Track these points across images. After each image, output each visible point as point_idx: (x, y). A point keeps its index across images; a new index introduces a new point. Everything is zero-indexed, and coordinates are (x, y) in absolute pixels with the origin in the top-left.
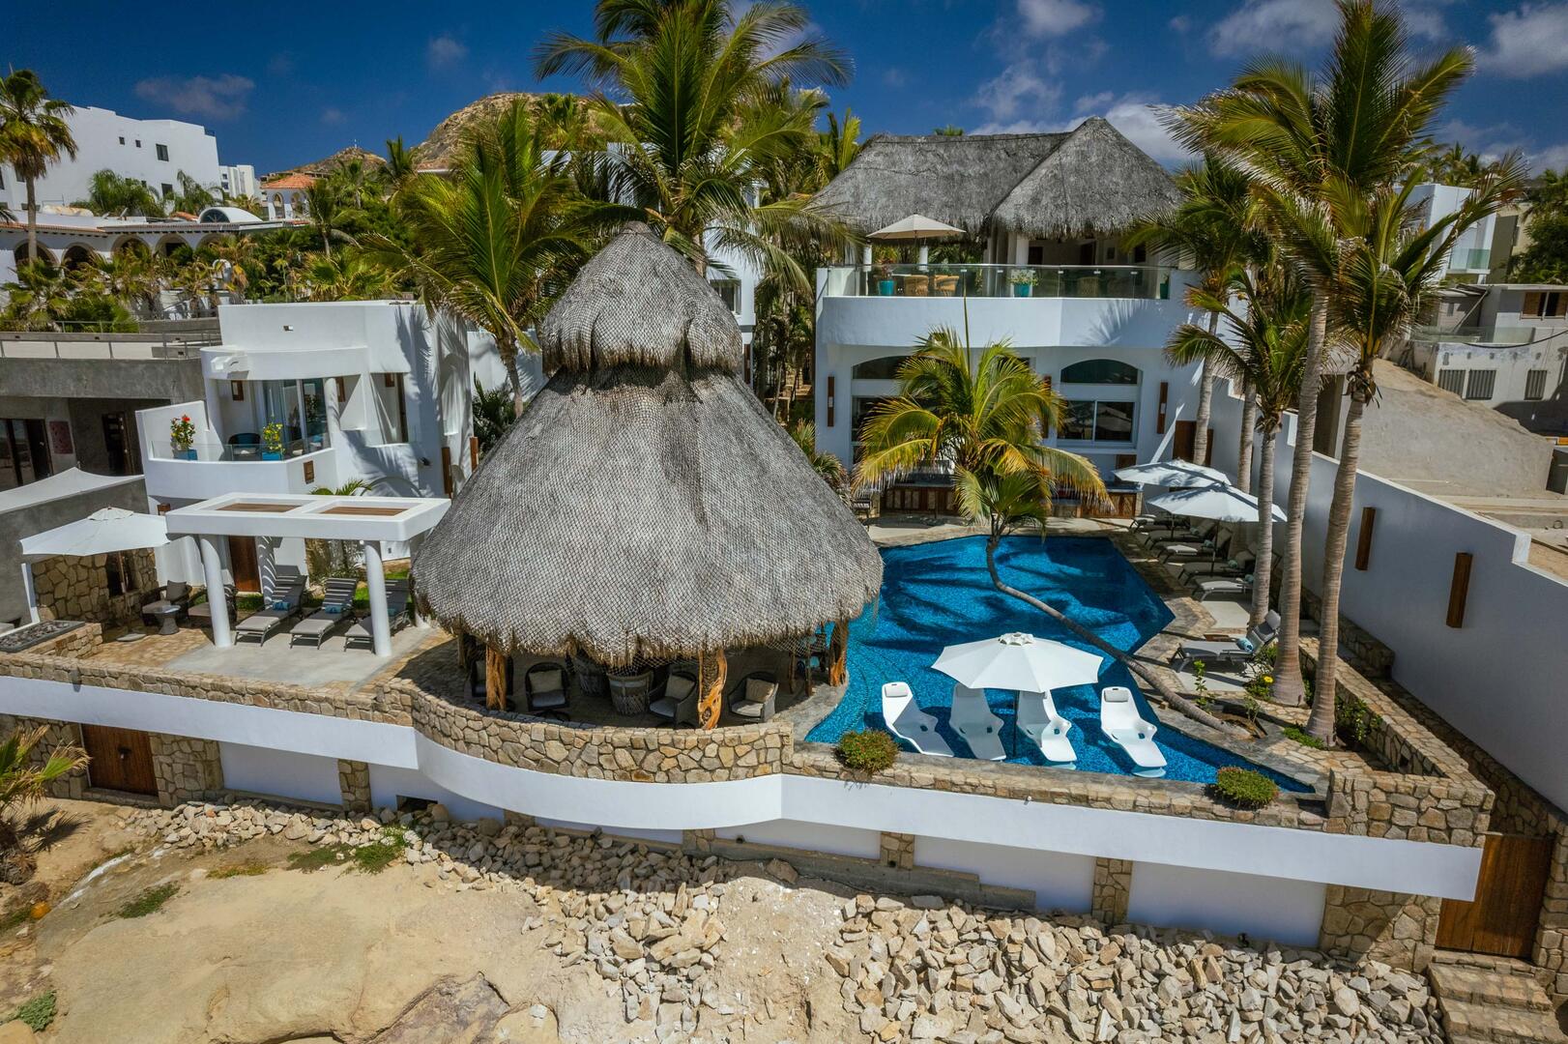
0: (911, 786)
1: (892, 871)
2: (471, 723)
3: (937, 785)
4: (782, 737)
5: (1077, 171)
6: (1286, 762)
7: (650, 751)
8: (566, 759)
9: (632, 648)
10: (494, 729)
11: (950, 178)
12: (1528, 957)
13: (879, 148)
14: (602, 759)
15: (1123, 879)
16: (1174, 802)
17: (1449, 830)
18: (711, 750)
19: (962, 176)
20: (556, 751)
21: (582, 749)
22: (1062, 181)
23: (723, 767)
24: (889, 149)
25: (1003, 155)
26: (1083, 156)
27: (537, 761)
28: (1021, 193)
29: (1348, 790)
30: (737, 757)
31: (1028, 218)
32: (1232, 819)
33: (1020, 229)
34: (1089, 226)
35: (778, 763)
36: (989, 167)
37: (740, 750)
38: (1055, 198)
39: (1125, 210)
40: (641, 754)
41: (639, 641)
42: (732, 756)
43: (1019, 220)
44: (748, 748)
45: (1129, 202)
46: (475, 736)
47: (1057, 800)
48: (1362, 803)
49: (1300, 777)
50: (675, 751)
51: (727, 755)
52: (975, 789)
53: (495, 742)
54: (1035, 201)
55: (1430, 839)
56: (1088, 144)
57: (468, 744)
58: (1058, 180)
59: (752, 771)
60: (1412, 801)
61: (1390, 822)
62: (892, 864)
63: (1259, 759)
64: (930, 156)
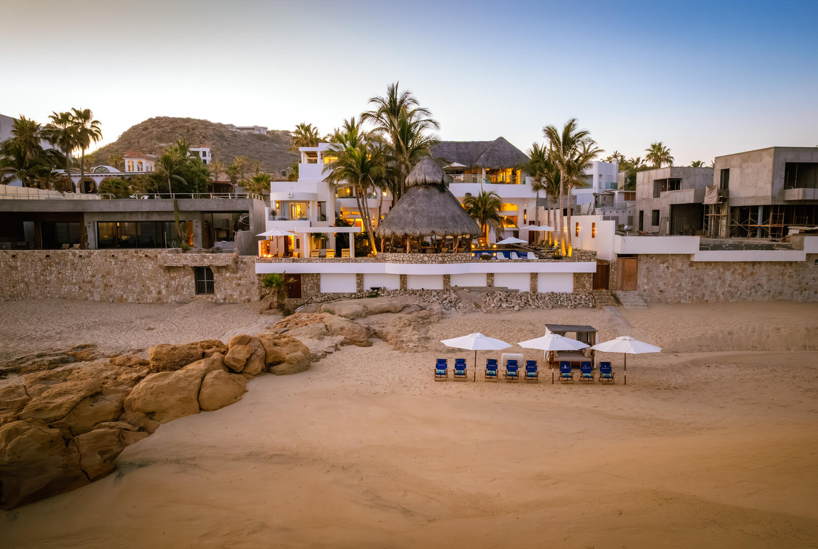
7: (445, 258)
8: (428, 260)
10: (410, 256)
12: (607, 288)
14: (435, 259)
16: (545, 260)
17: (591, 259)
18: (457, 256)
20: (426, 259)
21: (431, 258)
23: (459, 260)
27: (421, 262)
32: (555, 262)
40: (443, 258)
46: (406, 259)
48: (576, 256)
50: (450, 257)
51: (460, 258)
53: (411, 259)
55: (588, 261)
57: (403, 261)
60: (584, 254)
61: (582, 259)
62: (490, 286)
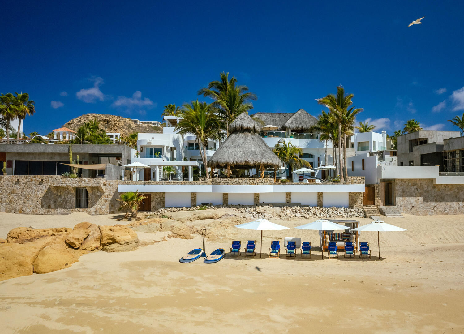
1: (288, 204)
2: (225, 180)
3: (295, 184)
4: (273, 179)
5: (299, 118)
7: (255, 180)
8: (242, 182)
9: (254, 163)
10: (230, 179)
11: (273, 120)
12: (374, 204)
13: (258, 115)
14: (248, 182)
15: (321, 200)
16: (327, 183)
17: (361, 182)
18: (264, 180)
19: (276, 120)
21: (245, 180)
22: (297, 119)
23: (265, 183)
24: (260, 115)
25: (283, 116)
26: (300, 115)
27: (237, 183)
28: (289, 121)
30: (267, 181)
31: (291, 126)
33: (290, 128)
34: (302, 127)
35: (272, 183)
36: (281, 118)
38: (296, 122)
39: (309, 124)
41: (255, 162)
43: (289, 126)
45: (309, 123)
46: (226, 181)
47: (312, 184)
48: (350, 180)
50: (259, 180)
54: (292, 123)
55: (359, 184)
56: (301, 113)
58: (296, 119)
59: (269, 184)
60: (356, 179)
61: (354, 182)
64: (268, 116)
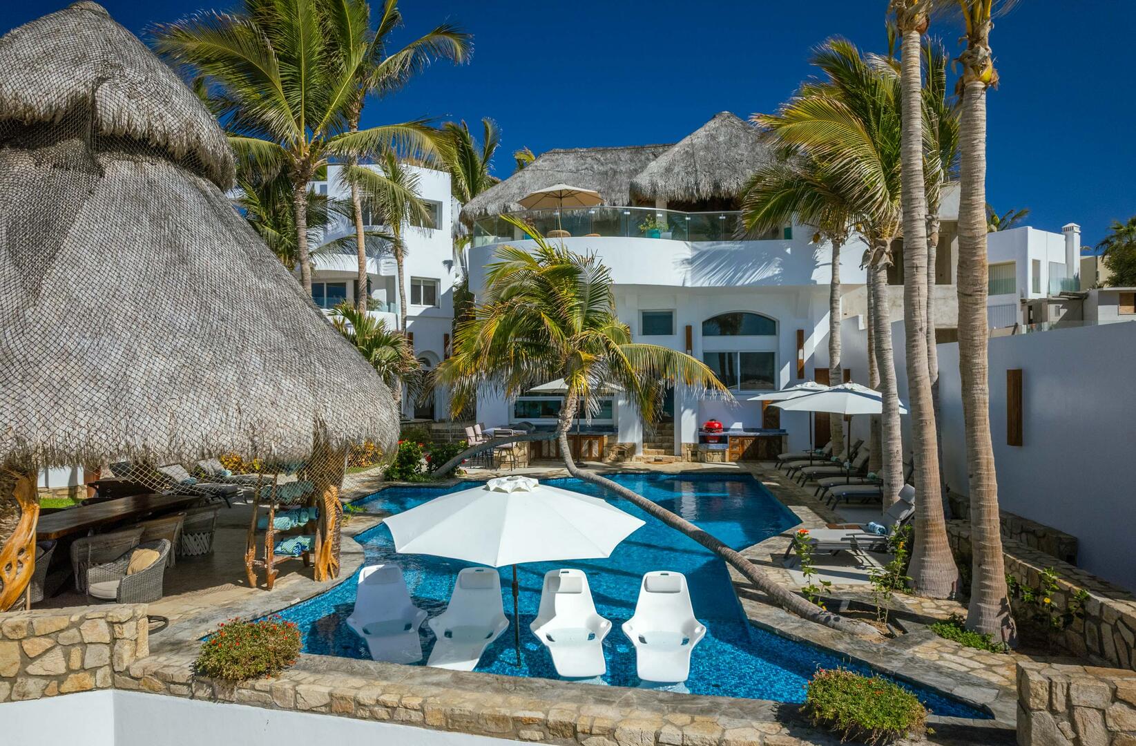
0: (296, 709)
3: (335, 706)
4: (111, 624)
5: (706, 148)
6: (938, 670)
11: (604, 173)
16: (728, 736)
19: (615, 171)
22: (693, 155)
24: (555, 157)
26: (713, 138)
28: (656, 166)
29: (1060, 706)
30: (27, 659)
31: (661, 183)
33: (656, 192)
35: (107, 670)
37: (33, 647)
42: (16, 656)
43: (654, 186)
44: (47, 643)
45: (752, 168)
47: (526, 733)
49: (962, 692)
52: (392, 713)
54: (668, 170)
58: (690, 155)
59: (55, 685)
63: (895, 666)
64: (589, 159)
